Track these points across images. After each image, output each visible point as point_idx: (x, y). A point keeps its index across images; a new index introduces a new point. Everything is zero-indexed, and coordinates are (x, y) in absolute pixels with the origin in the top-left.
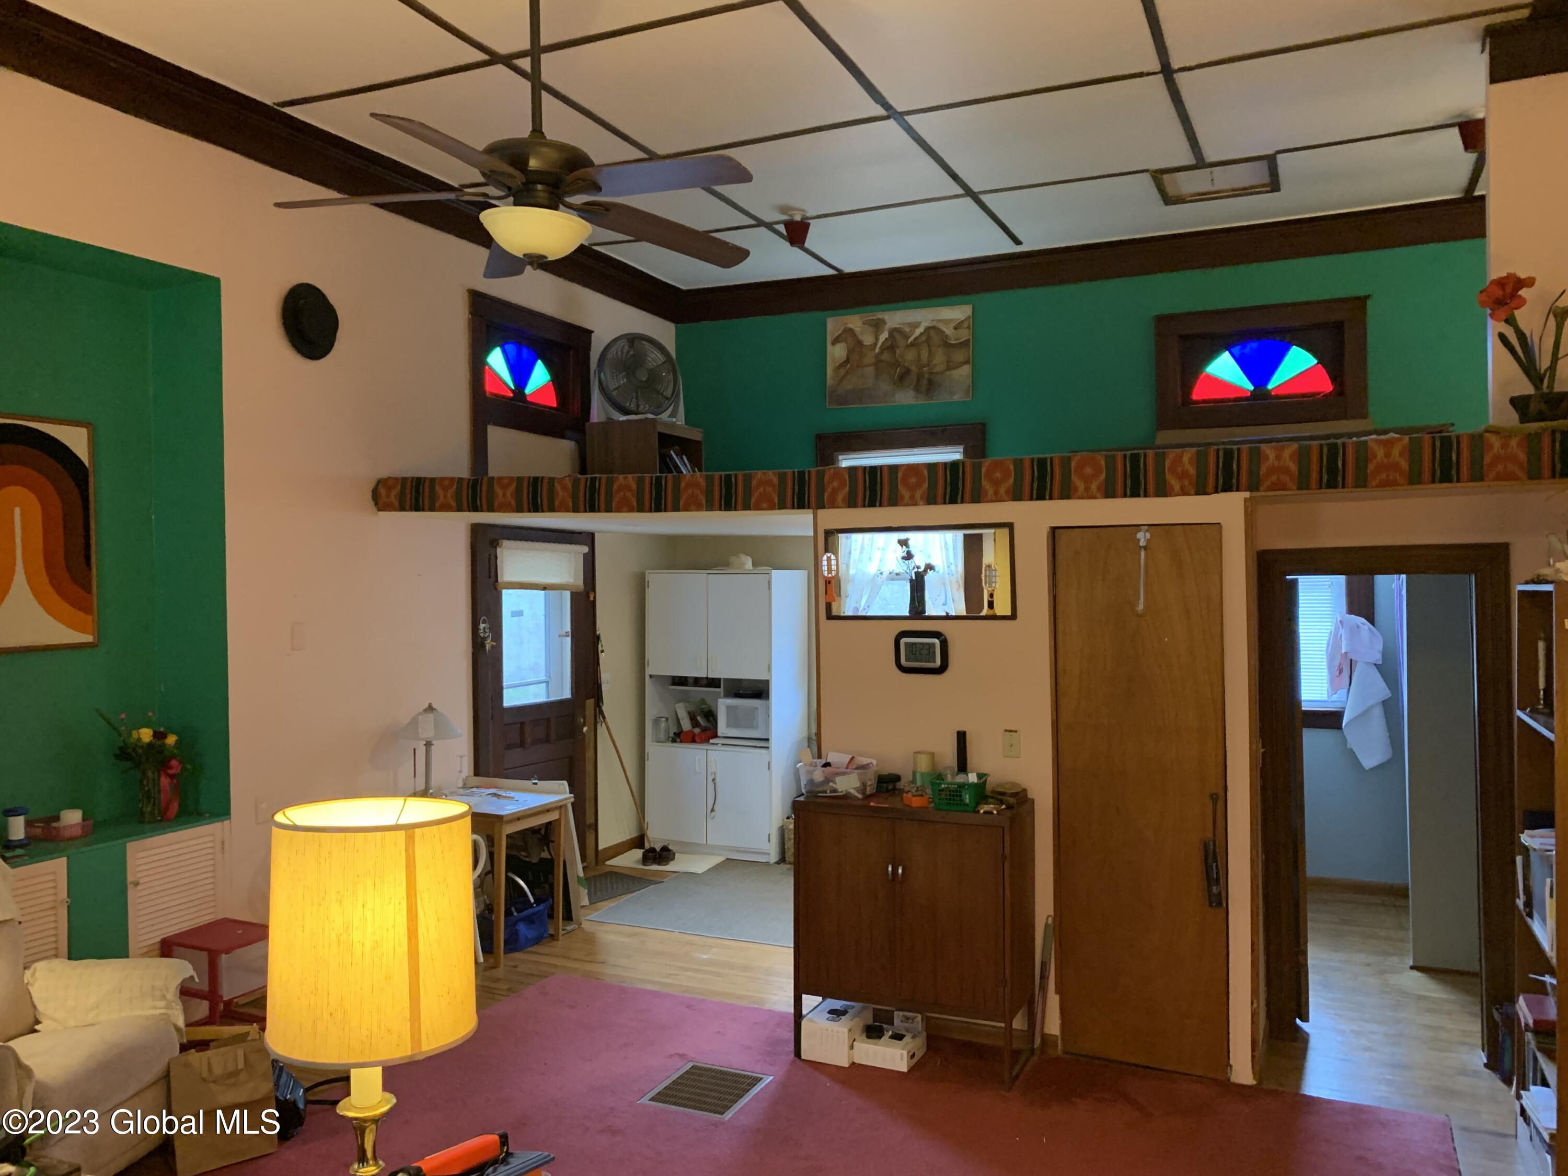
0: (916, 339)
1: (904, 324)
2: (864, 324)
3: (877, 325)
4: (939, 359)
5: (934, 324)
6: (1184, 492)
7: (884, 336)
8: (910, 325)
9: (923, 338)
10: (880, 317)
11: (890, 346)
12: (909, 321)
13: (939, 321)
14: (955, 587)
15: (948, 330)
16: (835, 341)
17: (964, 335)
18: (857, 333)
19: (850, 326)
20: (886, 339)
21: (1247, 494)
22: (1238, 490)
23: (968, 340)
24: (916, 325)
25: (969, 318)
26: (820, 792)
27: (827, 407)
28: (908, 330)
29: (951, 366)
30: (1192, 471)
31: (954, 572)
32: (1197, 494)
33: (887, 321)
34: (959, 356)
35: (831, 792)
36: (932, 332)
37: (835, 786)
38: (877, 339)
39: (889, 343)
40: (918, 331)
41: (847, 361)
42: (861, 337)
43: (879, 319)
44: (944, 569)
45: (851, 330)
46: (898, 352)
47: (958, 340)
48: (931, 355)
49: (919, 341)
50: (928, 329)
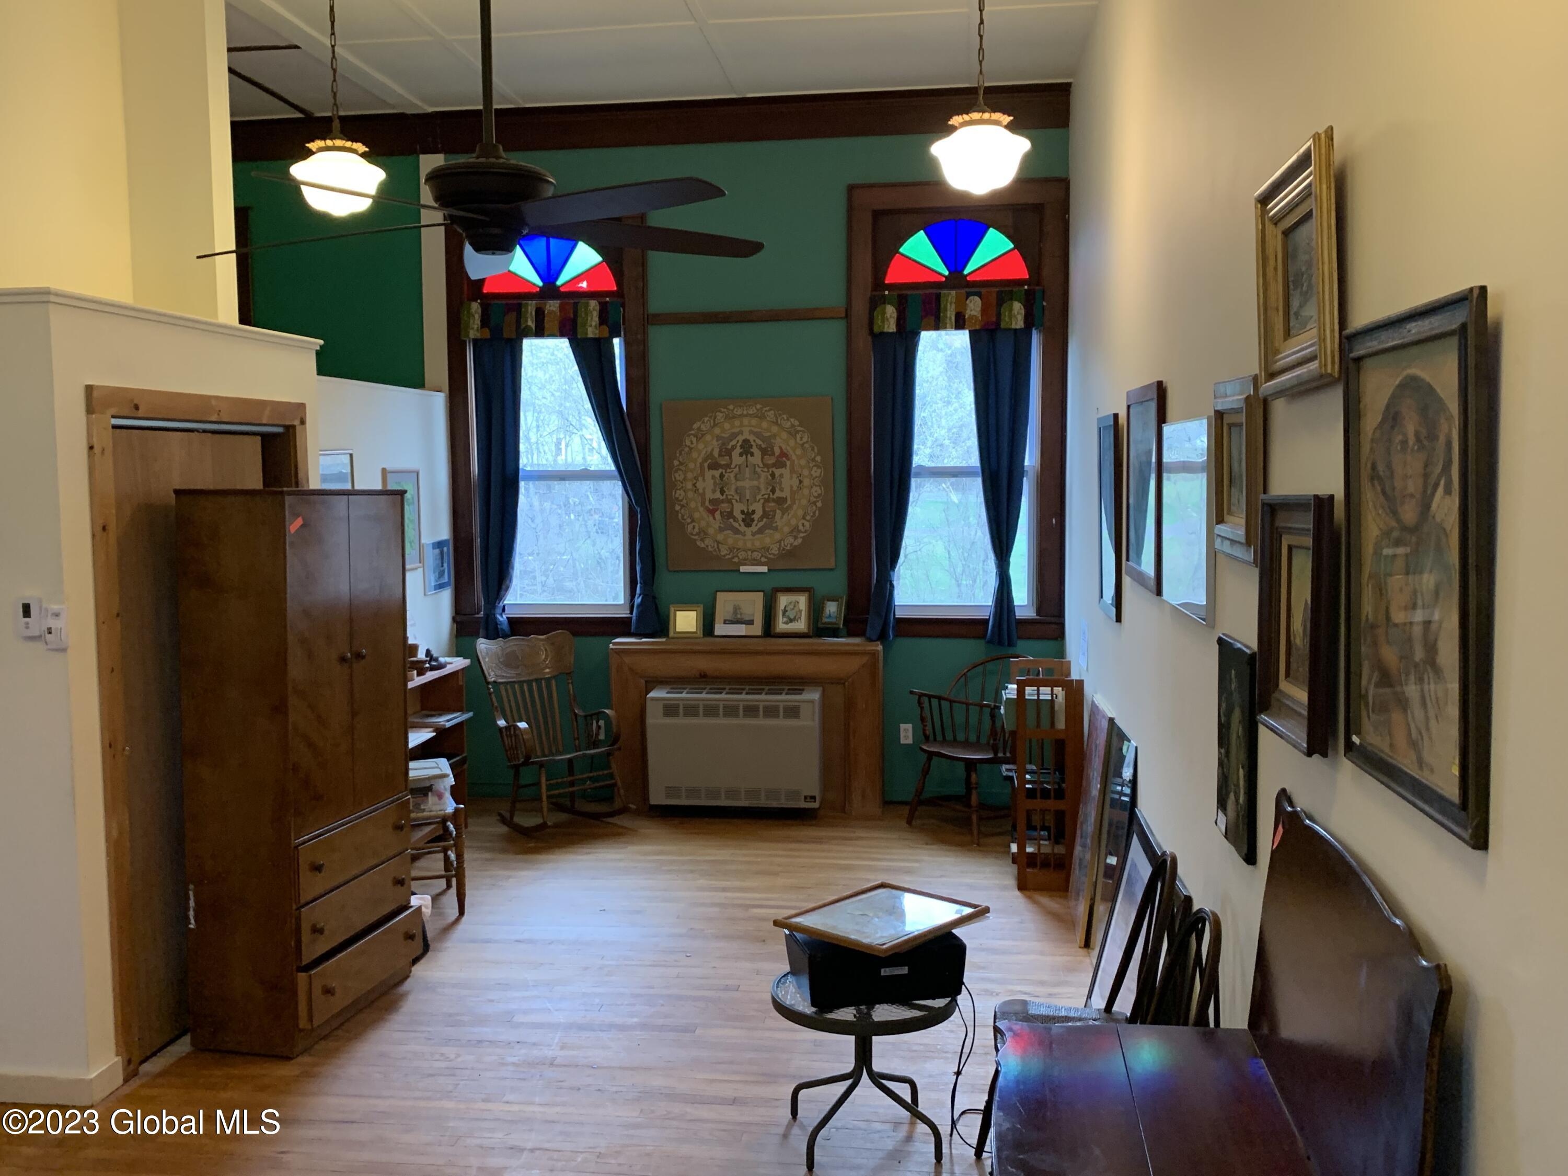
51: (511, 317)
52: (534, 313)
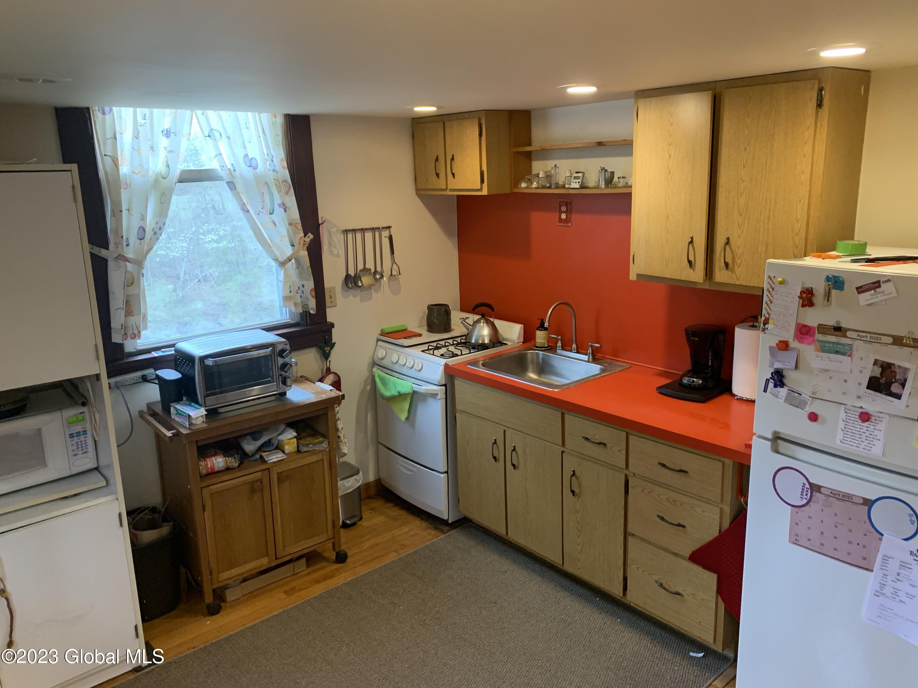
14: (283, 188)
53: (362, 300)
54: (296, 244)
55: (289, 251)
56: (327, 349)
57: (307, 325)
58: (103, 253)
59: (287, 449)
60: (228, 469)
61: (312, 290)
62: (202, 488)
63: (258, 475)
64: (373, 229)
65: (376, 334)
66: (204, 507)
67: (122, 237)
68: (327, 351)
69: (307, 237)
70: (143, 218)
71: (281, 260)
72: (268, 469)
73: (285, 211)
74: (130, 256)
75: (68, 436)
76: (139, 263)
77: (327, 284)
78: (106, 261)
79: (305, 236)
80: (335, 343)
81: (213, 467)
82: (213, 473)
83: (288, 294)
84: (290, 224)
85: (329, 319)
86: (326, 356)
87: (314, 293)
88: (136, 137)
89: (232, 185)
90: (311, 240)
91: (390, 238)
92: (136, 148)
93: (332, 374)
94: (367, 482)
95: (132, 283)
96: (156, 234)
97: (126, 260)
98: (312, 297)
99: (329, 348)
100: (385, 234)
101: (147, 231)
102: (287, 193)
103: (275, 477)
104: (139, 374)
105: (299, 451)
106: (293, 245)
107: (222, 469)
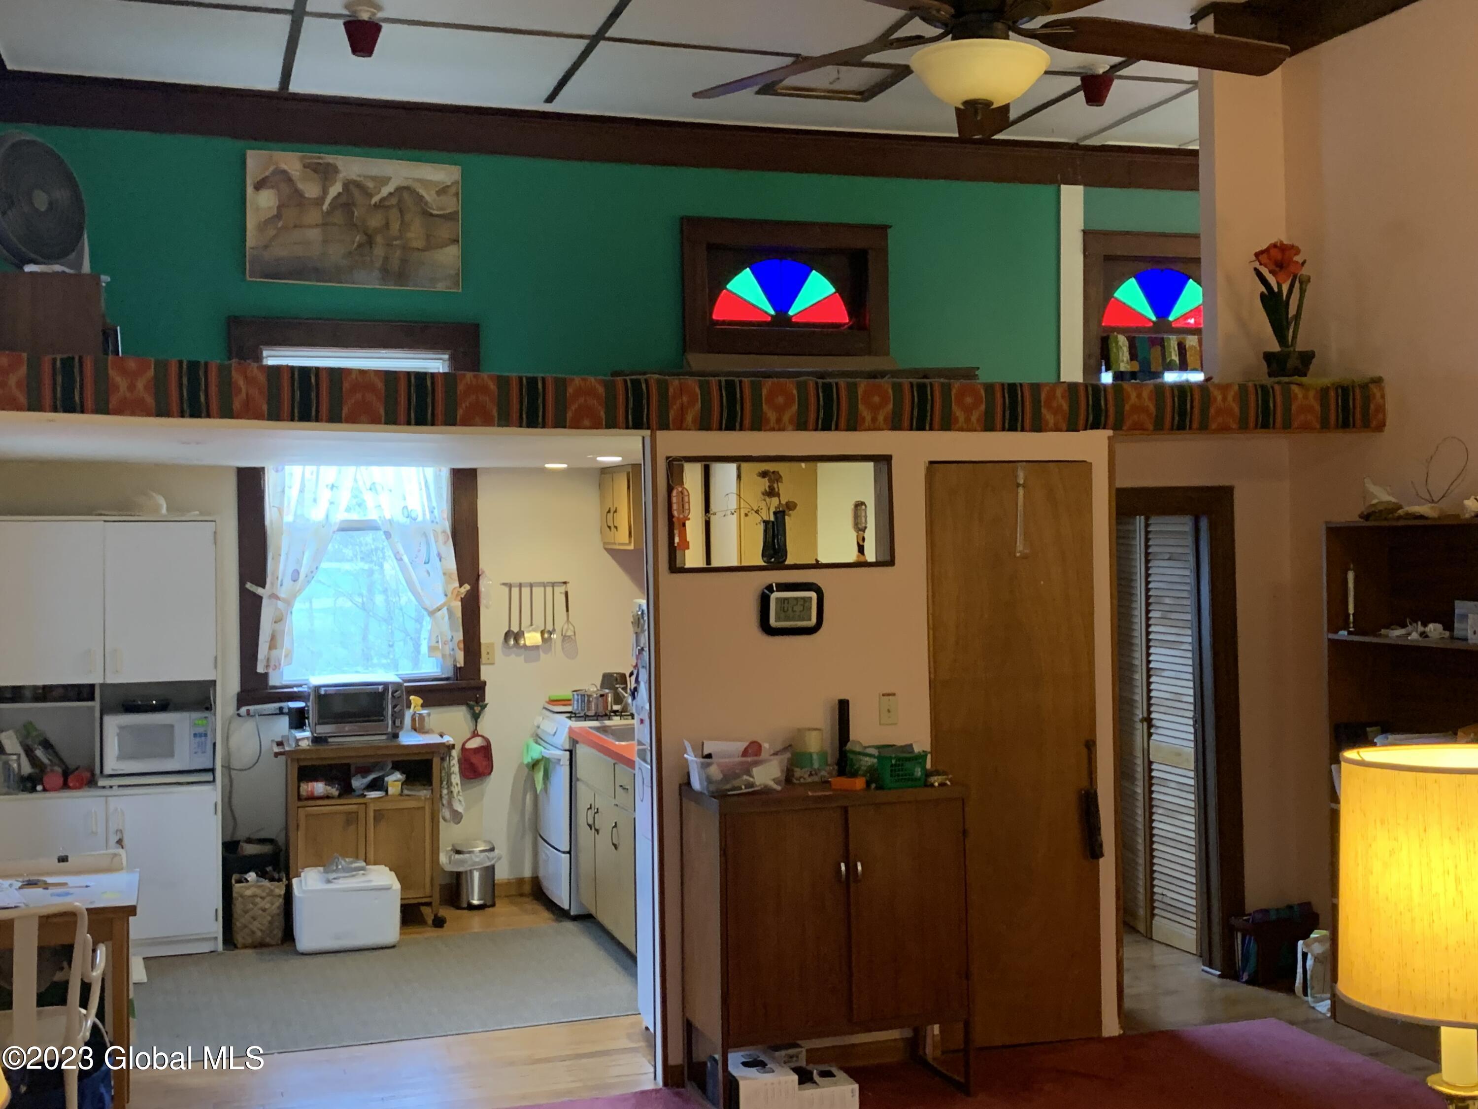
0: (383, 200)
1: (366, 177)
2: (305, 166)
3: (326, 173)
4: (416, 234)
5: (408, 183)
6: (1057, 429)
7: (335, 189)
8: (374, 178)
9: (394, 201)
10: (331, 161)
11: (345, 204)
12: (373, 174)
13: (415, 180)
14: (441, 538)
15: (429, 196)
16: (259, 186)
17: (451, 204)
18: (294, 178)
19: (284, 167)
20: (339, 194)
21: (1110, 432)
22: (1104, 428)
23: (457, 212)
24: (385, 180)
25: (456, 182)
26: (729, 790)
27: (248, 279)
28: (370, 185)
29: (431, 244)
30: (1065, 406)
31: (438, 520)
32: (1067, 430)
33: (340, 168)
34: (444, 231)
35: (746, 788)
36: (406, 195)
37: (751, 779)
38: (325, 192)
39: (343, 199)
40: (385, 191)
41: (278, 216)
42: (300, 186)
43: (328, 164)
44: (424, 515)
45: (284, 172)
46: (356, 214)
47: (441, 209)
48: (404, 226)
49: (387, 203)
50: (400, 190)
51: (1156, 351)
52: (1176, 348)
53: (526, 661)
54: (449, 594)
55: (442, 600)
56: (477, 709)
57: (457, 680)
58: (259, 591)
59: (391, 791)
60: (328, 797)
61: (459, 642)
62: (298, 807)
63: (354, 808)
64: (544, 585)
65: (542, 701)
66: (298, 826)
67: (277, 578)
68: (477, 712)
69: (462, 588)
70: (299, 562)
71: (431, 610)
72: (365, 804)
73: (440, 560)
74: (282, 595)
75: (192, 735)
76: (289, 603)
77: (484, 639)
78: (260, 598)
79: (461, 586)
80: (487, 704)
81: (312, 792)
82: (312, 798)
83: (434, 644)
84: (444, 574)
85: (483, 677)
86: (476, 717)
87: (462, 646)
88: (302, 491)
89: (388, 535)
90: (468, 591)
91: (566, 594)
92: (300, 502)
93: (480, 738)
94: (521, 877)
95: (281, 620)
96: (310, 577)
97: (277, 598)
98: (460, 649)
99: (479, 708)
100: (562, 589)
101: (301, 576)
102: (445, 543)
103: (371, 814)
104: (277, 705)
105: (401, 795)
106: (446, 595)
107: (322, 794)
